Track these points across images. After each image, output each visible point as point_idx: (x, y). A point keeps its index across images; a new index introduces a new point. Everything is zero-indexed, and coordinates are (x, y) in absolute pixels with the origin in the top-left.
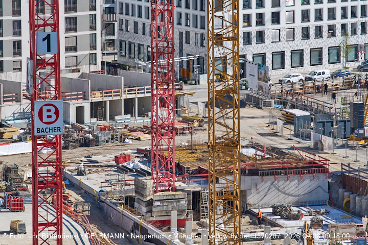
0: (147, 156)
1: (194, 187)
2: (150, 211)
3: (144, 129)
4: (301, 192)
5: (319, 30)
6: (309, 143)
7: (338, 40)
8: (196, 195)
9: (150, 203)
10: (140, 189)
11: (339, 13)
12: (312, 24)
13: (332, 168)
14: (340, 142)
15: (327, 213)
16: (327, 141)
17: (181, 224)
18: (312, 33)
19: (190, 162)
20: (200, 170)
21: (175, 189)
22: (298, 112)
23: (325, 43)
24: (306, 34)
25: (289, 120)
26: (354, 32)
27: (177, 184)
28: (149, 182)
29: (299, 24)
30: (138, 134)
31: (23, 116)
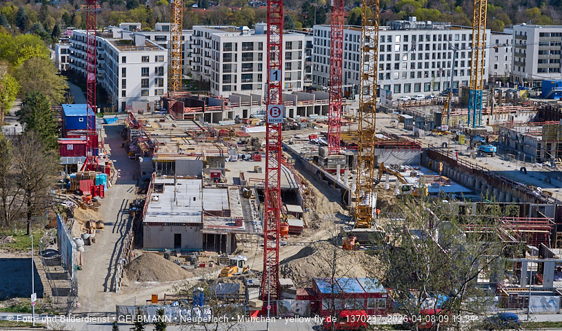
0: (326, 136)
1: (350, 153)
2: (326, 165)
3: (325, 122)
4: (406, 158)
5: (420, 74)
6: (411, 133)
7: (430, 79)
8: (351, 157)
9: (326, 160)
10: (321, 153)
11: (430, 65)
12: (416, 70)
13: (423, 146)
14: (428, 133)
15: (419, 169)
16: (421, 132)
17: (342, 172)
18: (416, 75)
19: (349, 141)
20: (353, 145)
21: (339, 154)
22: (407, 116)
23: (423, 80)
24: (412, 76)
25: (402, 120)
26: (438, 75)
27: (341, 151)
28: (326, 149)
29: (409, 70)
30: (321, 125)
31: (262, 113)
